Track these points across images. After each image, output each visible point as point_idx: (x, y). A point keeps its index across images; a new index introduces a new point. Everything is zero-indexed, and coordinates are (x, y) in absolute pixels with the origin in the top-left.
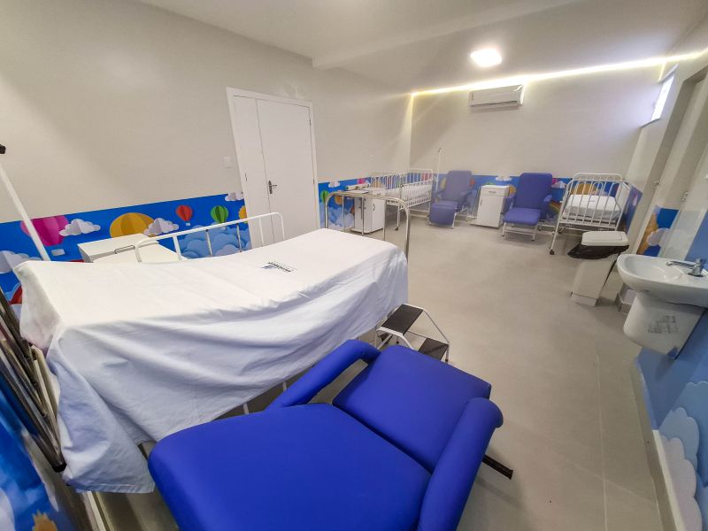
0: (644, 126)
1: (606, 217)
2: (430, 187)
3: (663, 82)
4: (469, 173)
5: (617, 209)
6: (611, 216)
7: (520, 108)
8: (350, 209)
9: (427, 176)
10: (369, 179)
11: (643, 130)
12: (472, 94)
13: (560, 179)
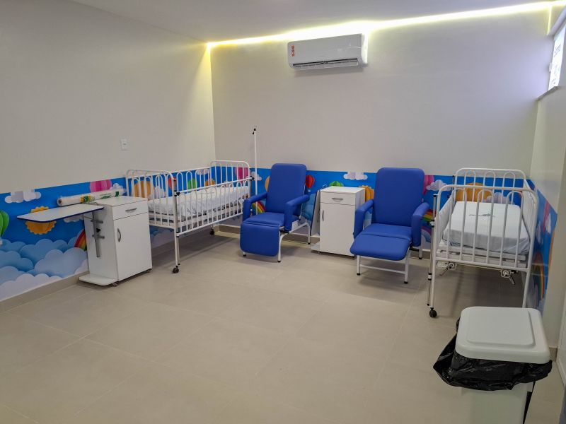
0: (539, 99)
1: (509, 249)
2: (245, 190)
3: (553, 36)
4: (304, 167)
5: (524, 235)
6: (516, 249)
7: (365, 69)
8: (74, 240)
9: (241, 172)
10: (122, 182)
11: (540, 105)
12: (293, 47)
13: (437, 178)
